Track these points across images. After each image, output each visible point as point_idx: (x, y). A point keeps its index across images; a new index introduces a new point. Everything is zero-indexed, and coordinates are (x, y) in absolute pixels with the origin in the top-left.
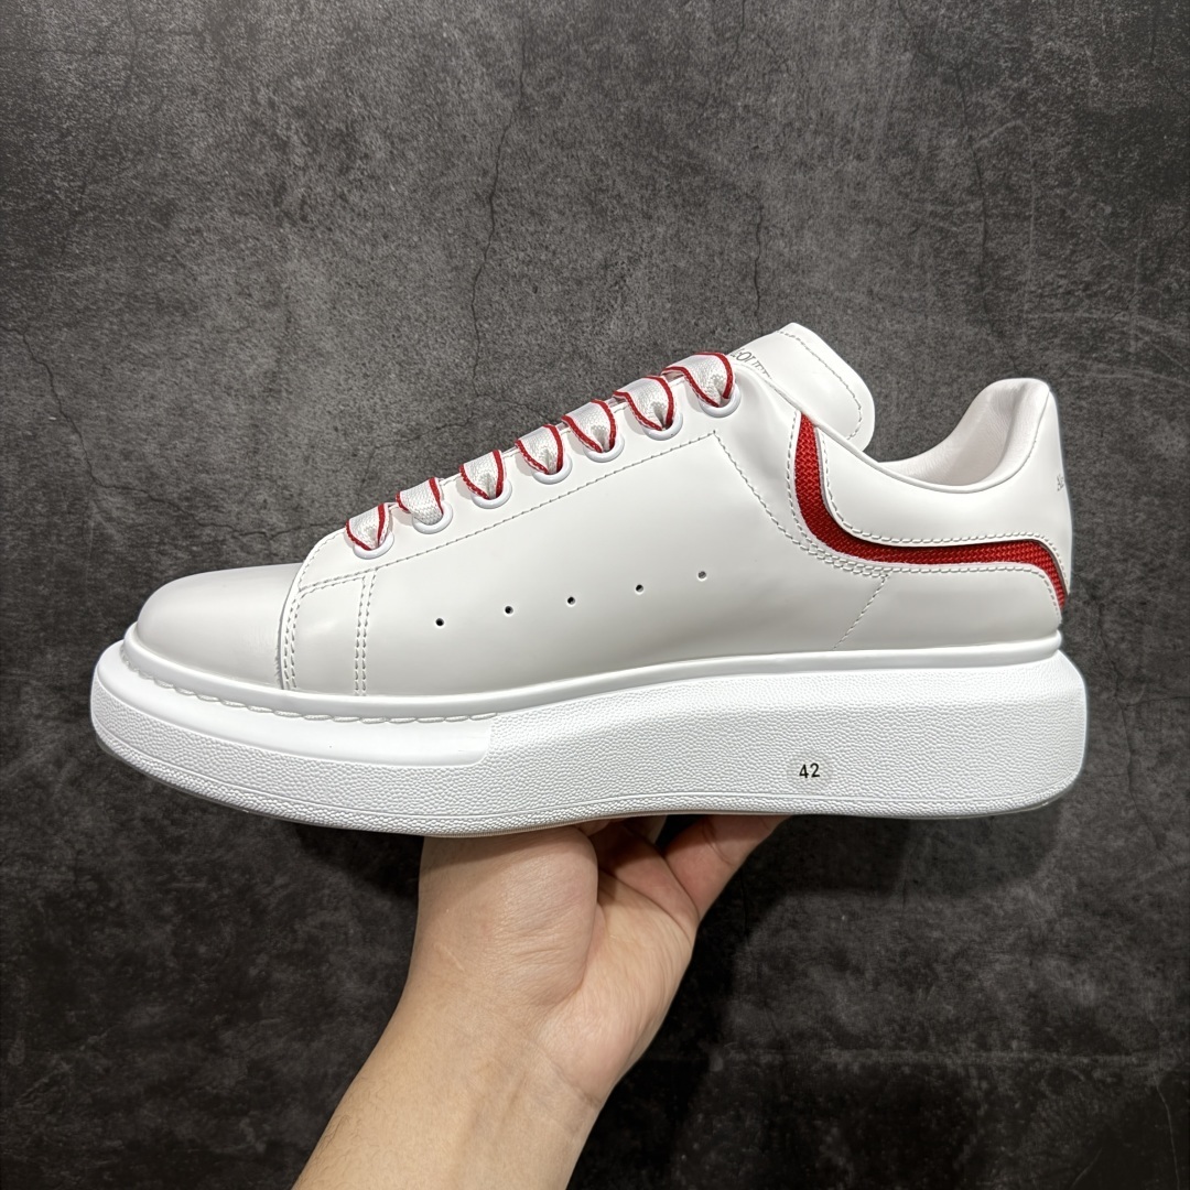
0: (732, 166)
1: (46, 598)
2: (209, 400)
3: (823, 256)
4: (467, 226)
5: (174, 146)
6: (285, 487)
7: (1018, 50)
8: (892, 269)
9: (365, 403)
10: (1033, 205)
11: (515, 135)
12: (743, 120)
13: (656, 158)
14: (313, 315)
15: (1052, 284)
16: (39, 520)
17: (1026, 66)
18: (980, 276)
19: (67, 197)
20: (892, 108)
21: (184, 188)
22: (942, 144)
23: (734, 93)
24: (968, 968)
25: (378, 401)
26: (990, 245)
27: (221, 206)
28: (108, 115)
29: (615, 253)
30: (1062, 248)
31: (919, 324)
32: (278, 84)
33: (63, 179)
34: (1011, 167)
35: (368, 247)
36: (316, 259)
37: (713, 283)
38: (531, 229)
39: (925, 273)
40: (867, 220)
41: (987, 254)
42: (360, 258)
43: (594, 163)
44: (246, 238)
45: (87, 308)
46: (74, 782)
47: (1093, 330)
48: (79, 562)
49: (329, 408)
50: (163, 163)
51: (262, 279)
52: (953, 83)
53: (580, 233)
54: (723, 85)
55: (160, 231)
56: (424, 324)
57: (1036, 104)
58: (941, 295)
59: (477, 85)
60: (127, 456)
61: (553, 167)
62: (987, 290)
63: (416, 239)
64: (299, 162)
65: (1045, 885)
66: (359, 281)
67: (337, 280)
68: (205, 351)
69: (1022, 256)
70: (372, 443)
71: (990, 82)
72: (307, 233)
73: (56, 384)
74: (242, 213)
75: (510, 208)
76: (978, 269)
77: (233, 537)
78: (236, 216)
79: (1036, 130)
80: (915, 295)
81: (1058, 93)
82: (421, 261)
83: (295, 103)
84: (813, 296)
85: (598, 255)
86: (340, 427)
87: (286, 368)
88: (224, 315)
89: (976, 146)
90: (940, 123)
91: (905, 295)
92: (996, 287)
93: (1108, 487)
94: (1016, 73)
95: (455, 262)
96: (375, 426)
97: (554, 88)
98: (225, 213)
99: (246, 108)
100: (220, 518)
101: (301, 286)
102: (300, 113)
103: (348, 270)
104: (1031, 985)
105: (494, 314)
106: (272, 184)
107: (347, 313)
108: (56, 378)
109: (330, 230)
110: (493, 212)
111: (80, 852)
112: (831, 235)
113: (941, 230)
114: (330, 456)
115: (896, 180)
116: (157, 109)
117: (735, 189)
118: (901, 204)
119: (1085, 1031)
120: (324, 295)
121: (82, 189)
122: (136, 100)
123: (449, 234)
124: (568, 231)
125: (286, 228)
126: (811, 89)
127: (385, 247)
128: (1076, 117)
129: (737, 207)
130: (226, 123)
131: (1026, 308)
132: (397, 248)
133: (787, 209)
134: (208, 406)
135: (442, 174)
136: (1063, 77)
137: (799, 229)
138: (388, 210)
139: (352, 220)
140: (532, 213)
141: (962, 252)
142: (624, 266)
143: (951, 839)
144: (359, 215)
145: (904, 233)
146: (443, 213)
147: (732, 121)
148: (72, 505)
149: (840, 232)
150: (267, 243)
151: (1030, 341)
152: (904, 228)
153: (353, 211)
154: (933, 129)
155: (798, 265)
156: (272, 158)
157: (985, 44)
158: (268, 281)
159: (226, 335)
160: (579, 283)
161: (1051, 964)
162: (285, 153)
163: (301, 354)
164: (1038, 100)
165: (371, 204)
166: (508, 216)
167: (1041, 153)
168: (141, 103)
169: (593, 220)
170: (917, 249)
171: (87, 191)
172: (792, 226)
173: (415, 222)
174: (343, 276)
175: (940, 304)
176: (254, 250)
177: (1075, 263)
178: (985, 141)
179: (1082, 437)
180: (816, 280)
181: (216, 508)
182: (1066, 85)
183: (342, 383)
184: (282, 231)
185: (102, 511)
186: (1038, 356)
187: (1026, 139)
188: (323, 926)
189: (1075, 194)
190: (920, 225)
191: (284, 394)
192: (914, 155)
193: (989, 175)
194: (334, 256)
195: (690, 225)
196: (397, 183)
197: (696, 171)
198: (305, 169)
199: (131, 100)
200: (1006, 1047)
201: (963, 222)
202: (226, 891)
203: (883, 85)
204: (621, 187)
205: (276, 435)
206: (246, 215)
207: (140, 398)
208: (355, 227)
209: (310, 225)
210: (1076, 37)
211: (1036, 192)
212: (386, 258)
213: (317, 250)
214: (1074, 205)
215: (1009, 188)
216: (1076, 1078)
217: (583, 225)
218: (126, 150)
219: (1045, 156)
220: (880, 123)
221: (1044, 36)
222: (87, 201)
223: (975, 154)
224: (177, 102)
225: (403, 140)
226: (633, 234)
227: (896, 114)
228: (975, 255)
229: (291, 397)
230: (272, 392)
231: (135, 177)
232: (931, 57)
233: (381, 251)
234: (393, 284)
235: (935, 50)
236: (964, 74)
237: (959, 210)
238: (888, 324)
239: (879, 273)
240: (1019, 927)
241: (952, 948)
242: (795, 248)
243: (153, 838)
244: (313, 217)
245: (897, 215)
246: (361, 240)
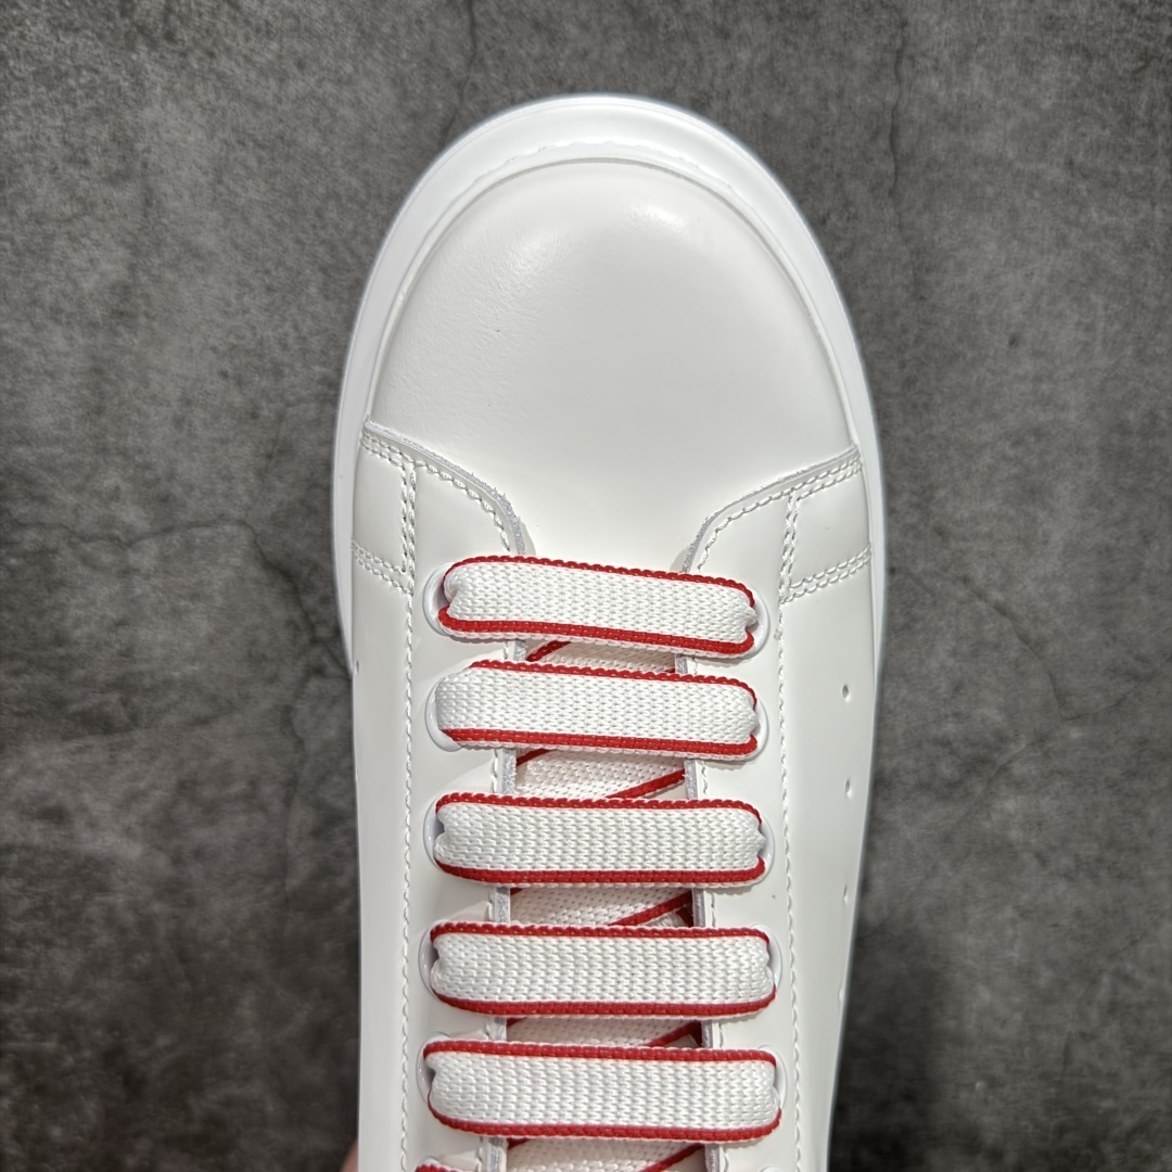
2: (26, 330)
3: (999, 103)
4: (432, 47)
6: (147, 467)
8: (1104, 128)
9: (270, 333)
24: (1147, 1147)
25: (291, 331)
27: (36, 16)
31: (1141, 216)
35: (272, 83)
36: (189, 103)
37: (825, 141)
38: (536, 51)
39: (1155, 134)
40: (1069, 49)
42: (260, 100)
44: (78, 69)
49: (212, 341)
51: (105, 136)
53: (615, 60)
56: (362, 207)
63: (349, 68)
66: (260, 138)
67: (225, 136)
68: (18, 254)
70: (282, 396)
72: (173, 60)
74: (70, 28)
75: (502, 19)
77: (70, 544)
78: (60, 32)
80: (1139, 170)
82: (357, 104)
84: (981, 168)
86: (230, 371)
87: (144, 279)
88: (47, 195)
91: (1123, 169)
95: (412, 105)
96: (287, 371)
98: (40, 29)
100: (48, 515)
101: (166, 147)
103: (241, 120)
107: (239, 190)
109: (212, 55)
110: (473, 24)
112: (1012, 70)
114: (216, 418)
118: (1123, 24)
120: (204, 163)
123: (403, 62)
124: (594, 55)
125: (142, 54)
127: (300, 83)
129: (865, 22)
132: (320, 82)
133: (944, 27)
134: (26, 341)
137: (963, 59)
138: (304, 22)
140: (537, 26)
143: (1138, 976)
144: (258, 30)
145: (1125, 71)
146: (394, 27)
149: (1028, 67)
150: (112, 77)
152: (1126, 63)
153: (247, 22)
155: (960, 117)
158: (114, 139)
159: (50, 228)
163: (169, 256)
165: (277, 13)
166: (498, 31)
169: (635, 39)
170: (1144, 96)
172: (952, 55)
173: (349, 42)
174: (234, 130)
176: (91, 91)
180: (988, 142)
181: (43, 500)
183: (234, 301)
184: (134, 57)
188: (228, 1103)
190: (1152, 57)
191: (143, 320)
194: (219, 97)
195: (790, 50)
202: (87, 1054)
205: (131, 384)
206: (77, 30)
208: (252, 50)
209: (179, 47)
212: (301, 100)
213: (191, 88)
217: (618, 46)
226: (700, 60)
229: (155, 324)
230: (122, 316)
233: (296, 87)
234: (312, 141)
238: (1095, 215)
239: (1084, 135)
241: (1128, 1122)
242: (955, 90)
244: (184, 35)
245: (1117, 41)
246: (262, 72)
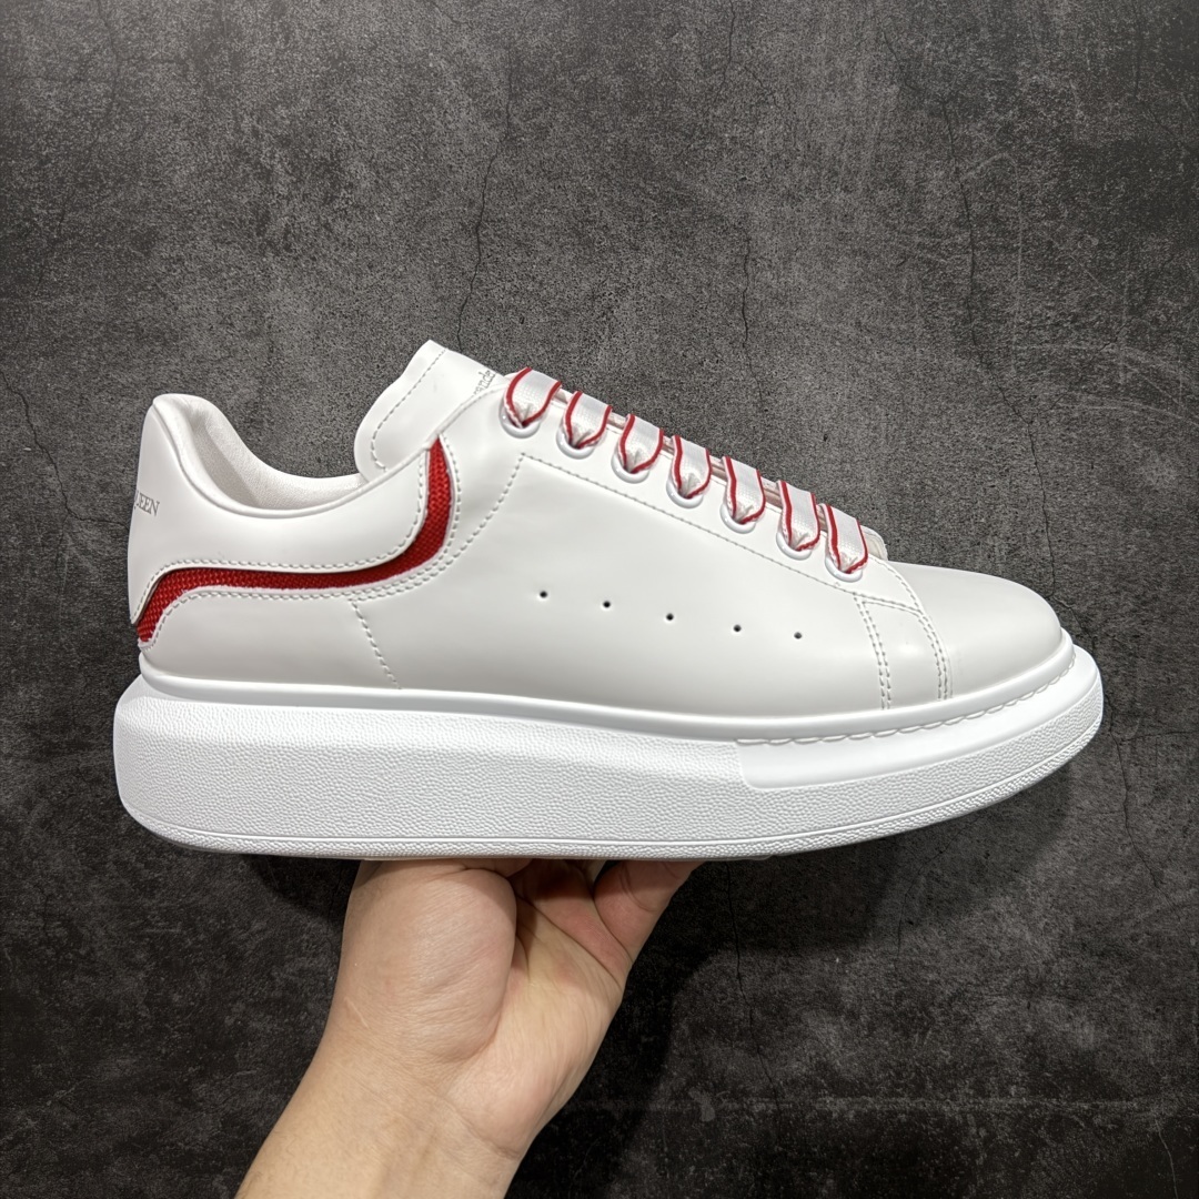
0: (719, 198)
1: (19, 634)
3: (811, 287)
4: (453, 256)
5: (156, 174)
7: (1003, 83)
8: (879, 300)
10: (1020, 237)
11: (502, 166)
12: (730, 152)
13: (643, 190)
14: (296, 345)
15: (1041, 315)
16: (11, 553)
17: (1011, 99)
18: (968, 308)
19: (45, 225)
20: (879, 141)
21: (166, 217)
22: (929, 176)
23: (721, 124)
24: (965, 1011)
26: (978, 276)
27: (203, 235)
28: (89, 142)
29: (603, 284)
30: (1050, 279)
31: (908, 355)
32: (261, 113)
33: (41, 207)
34: (998, 200)
35: (353, 277)
36: (299, 289)
37: (701, 314)
38: (518, 260)
39: (913, 304)
40: (855, 252)
41: (975, 286)
42: (344, 287)
43: (582, 194)
44: (229, 267)
45: (64, 337)
46: (45, 824)
47: (1082, 361)
48: (53, 597)
49: (312, 439)
50: (144, 191)
51: (245, 308)
52: (939, 116)
53: (567, 264)
54: (710, 117)
55: (140, 259)
57: (1022, 137)
58: (929, 326)
59: (463, 115)
60: (104, 487)
61: (540, 198)
62: (976, 322)
63: (401, 269)
64: (283, 191)
65: (1041, 925)
66: (343, 311)
67: (321, 309)
69: (1010, 288)
71: (976, 115)
72: (291, 263)
73: (31, 414)
74: (224, 242)
75: (497, 239)
76: (966, 301)
78: (218, 245)
79: (1023, 162)
80: (903, 327)
81: (1044, 126)
82: (406, 291)
83: (279, 132)
84: (801, 328)
85: (586, 286)
87: (268, 399)
88: (205, 345)
89: (963, 178)
90: (927, 155)
91: (893, 326)
92: (985, 318)
93: (1099, 519)
94: (1001, 106)
95: (441, 292)
97: (541, 119)
98: (207, 242)
99: (229, 137)
101: (284, 316)
102: (284, 142)
103: (332, 300)
104: (1029, 1028)
105: (480, 345)
106: (255, 213)
107: (331, 343)
108: (32, 409)
109: (314, 259)
110: (479, 242)
111: (51, 896)
112: (819, 266)
113: (929, 262)
115: (883, 212)
116: (138, 136)
117: (722, 220)
118: (889, 236)
119: (1084, 1076)
120: (307, 325)
121: (61, 217)
122: (117, 127)
123: (435, 265)
124: (555, 262)
125: (270, 258)
126: (798, 120)
127: (370, 277)
128: (1062, 150)
129: (724, 238)
130: (209, 152)
131: (1014, 339)
132: (382, 278)
133: (774, 240)
135: (428, 204)
136: (1049, 110)
137: (786, 261)
138: (373, 240)
139: (337, 250)
140: (519, 244)
141: (950, 284)
142: (611, 297)
143: (946, 878)
144: (343, 244)
145: (892, 265)
146: (429, 243)
147: (719, 153)
148: (46, 538)
149: (828, 264)
150: (250, 272)
151: (1019, 372)
152: (892, 261)
153: (338, 240)
154: (920, 161)
155: (786, 296)
156: (255, 187)
157: (971, 78)
158: (250, 310)
159: (207, 366)
160: (566, 314)
161: (1049, 1006)
162: (268, 182)
163: (284, 385)
164: (1024, 132)
165: (355, 233)
166: (494, 247)
167: (1028, 185)
168: (122, 130)
169: (580, 251)
171: (66, 219)
172: (780, 258)
173: (400, 252)
174: (327, 305)
175: (929, 336)
176: (236, 280)
177: (1063, 294)
178: (972, 173)
179: (1072, 468)
180: (804, 312)
182: (1052, 119)
183: (325, 413)
184: (264, 260)
185: (77, 543)
186: (1027, 388)
187: (1012, 172)
189: (1062, 226)
190: (909, 256)
191: (266, 425)
192: (902, 188)
193: (976, 208)
194: (318, 285)
195: (677, 257)
196: (382, 213)
197: (683, 203)
198: (289, 198)
199: (112, 128)
200: (1004, 1093)
201: (951, 254)
202: (202, 937)
203: (870, 118)
204: (609, 219)
206: (229, 243)
207: (118, 428)
208: (339, 256)
209: (293, 254)
210: (1061, 71)
211: (1023, 224)
212: (370, 288)
213: (300, 279)
214: (1061, 238)
215: (995, 220)
216: (1076, 1124)
217: (570, 256)
218: (107, 177)
219: (1032, 188)
220: (867, 155)
221: (1029, 70)
222: (65, 228)
223: (962, 186)
224: (159, 129)
225: (389, 170)
226: (621, 265)
227: (883, 146)
228: (963, 288)
229: (273, 427)
231: (116, 205)
232: (917, 90)
233: (367, 280)
234: (378, 313)
235: (921, 83)
236: (950, 107)
237: (947, 242)
238: (876, 356)
239: (867, 305)
240: (1016, 968)
241: (948, 991)
242: (782, 279)
243: (126, 882)
244: (297, 247)
245: (885, 246)
246: (345, 270)
